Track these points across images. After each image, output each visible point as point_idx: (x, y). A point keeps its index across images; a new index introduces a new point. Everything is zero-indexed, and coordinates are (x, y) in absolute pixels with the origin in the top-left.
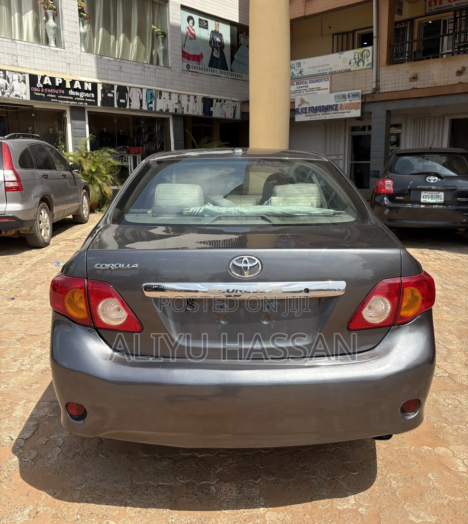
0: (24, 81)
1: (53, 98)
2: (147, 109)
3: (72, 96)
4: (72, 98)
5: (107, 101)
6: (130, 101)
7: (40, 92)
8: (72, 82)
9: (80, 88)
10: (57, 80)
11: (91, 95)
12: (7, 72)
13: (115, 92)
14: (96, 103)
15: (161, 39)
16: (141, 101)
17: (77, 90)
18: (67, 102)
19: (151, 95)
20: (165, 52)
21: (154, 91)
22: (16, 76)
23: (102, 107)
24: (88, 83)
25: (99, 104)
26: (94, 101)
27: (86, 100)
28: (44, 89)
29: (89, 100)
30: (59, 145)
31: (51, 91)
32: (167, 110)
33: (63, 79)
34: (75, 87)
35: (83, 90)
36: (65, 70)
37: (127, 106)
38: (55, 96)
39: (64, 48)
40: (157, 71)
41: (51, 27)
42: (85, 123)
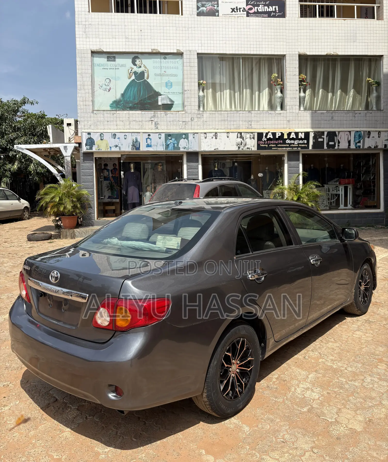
0: (254, 138)
1: (274, 147)
2: (355, 148)
3: (288, 144)
4: (288, 145)
5: (318, 145)
6: (339, 142)
7: (264, 144)
8: (289, 134)
9: (295, 137)
10: (277, 134)
11: (304, 142)
12: (243, 134)
13: (325, 137)
14: (308, 147)
15: (375, 87)
16: (349, 142)
17: (293, 139)
18: (284, 149)
19: (360, 136)
20: (378, 98)
21: (362, 132)
22: (248, 136)
23: (313, 150)
24: (302, 133)
25: (310, 148)
26: (306, 145)
27: (300, 145)
28: (267, 141)
29: (302, 145)
30: (278, 180)
31: (272, 142)
32: (376, 147)
33: (282, 133)
34: (291, 137)
35: (297, 138)
36: (285, 126)
37: (335, 147)
38: (275, 145)
39: (286, 111)
40: (368, 115)
41: (277, 98)
42: (299, 163)
